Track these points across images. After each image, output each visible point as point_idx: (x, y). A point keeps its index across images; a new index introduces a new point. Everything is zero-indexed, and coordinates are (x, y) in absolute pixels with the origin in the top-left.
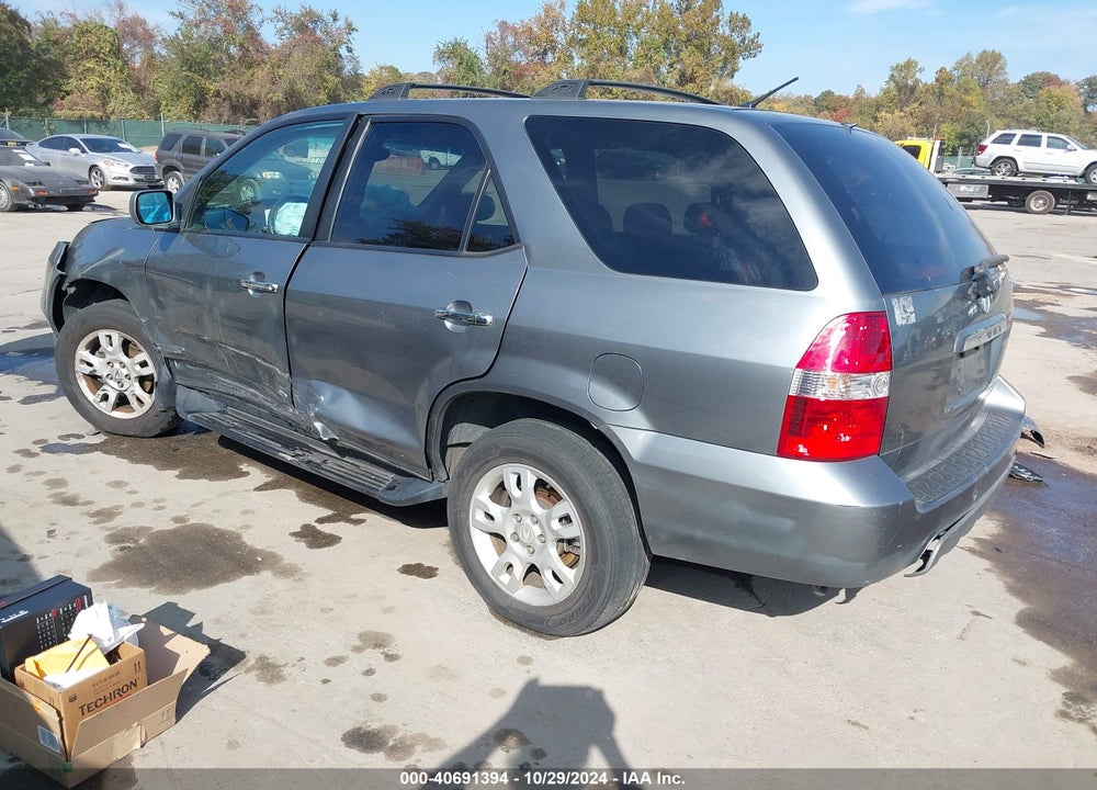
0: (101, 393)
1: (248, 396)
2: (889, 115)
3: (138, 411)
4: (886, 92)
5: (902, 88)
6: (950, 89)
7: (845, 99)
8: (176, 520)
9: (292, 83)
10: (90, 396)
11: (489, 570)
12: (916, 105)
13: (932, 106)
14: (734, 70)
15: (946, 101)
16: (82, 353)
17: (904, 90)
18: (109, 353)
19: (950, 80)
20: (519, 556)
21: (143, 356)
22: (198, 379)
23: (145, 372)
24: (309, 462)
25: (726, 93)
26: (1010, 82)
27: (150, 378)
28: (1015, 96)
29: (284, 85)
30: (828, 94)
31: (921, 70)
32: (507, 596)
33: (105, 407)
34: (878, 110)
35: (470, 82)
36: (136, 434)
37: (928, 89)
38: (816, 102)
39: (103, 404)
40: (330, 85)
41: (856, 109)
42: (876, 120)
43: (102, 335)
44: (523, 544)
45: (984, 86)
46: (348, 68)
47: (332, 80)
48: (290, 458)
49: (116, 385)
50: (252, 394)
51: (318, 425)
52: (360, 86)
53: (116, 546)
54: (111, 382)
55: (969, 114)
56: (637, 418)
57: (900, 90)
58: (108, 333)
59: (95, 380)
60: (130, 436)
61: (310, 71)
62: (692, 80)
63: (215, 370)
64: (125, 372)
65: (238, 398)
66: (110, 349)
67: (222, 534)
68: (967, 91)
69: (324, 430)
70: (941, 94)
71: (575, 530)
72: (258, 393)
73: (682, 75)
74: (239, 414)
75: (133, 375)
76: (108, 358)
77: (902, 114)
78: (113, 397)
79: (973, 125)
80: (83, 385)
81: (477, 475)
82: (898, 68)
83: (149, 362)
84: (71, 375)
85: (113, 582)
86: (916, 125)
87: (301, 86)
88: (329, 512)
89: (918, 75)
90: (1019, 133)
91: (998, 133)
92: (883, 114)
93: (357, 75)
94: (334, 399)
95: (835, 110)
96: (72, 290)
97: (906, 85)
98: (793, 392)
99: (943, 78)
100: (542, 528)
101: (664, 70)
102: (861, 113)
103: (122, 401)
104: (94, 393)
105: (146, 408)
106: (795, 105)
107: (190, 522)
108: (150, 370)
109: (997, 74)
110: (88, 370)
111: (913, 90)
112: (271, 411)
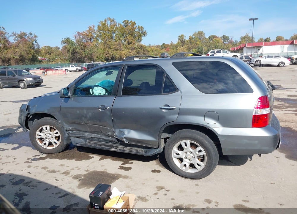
0: (44, 143)
1: (95, 136)
2: (180, 48)
3: (55, 146)
4: (178, 42)
5: (182, 41)
6: (193, 41)
7: (168, 45)
8: (86, 171)
9: (21, 53)
10: (40, 144)
11: (179, 167)
12: (186, 45)
13: (189, 45)
14: (141, 40)
15: (192, 43)
16: (38, 133)
17: (182, 42)
18: (46, 132)
19: (192, 38)
20: (187, 162)
21: (57, 131)
22: (78, 134)
23: (57, 135)
24: (120, 150)
25: (140, 46)
26: (206, 38)
27: (59, 137)
28: (208, 41)
29: (19, 54)
30: (164, 44)
31: (185, 36)
32: (185, 172)
33: (45, 147)
34: (177, 47)
35: (73, 48)
36: (55, 152)
37: (188, 41)
38: (161, 46)
39: (44, 146)
40: (32, 52)
41: (171, 47)
42: (177, 49)
43: (44, 127)
44: (188, 159)
45: (200, 39)
46: (36, 47)
47: (32, 51)
48: (114, 150)
49: (48, 140)
50: (96, 136)
51: (125, 140)
52: (40, 52)
53: (77, 180)
54: (47, 140)
55: (199, 46)
56: (218, 125)
57: (181, 42)
58: (46, 126)
59: (42, 140)
60: (53, 153)
61: (27, 49)
62: (131, 43)
63: (83, 131)
64: (51, 136)
65: (92, 137)
66: (46, 131)
67: (101, 172)
68: (197, 41)
69: (126, 141)
70: (191, 42)
71: (203, 153)
72: (98, 135)
73: (128, 42)
74: (91, 142)
75: (54, 137)
76: (46, 133)
77: (183, 47)
78: (47, 143)
79: (200, 49)
80: (38, 141)
81: (173, 145)
82: (180, 37)
83: (58, 132)
84: (35, 139)
85: (85, 188)
86: (187, 50)
87: (23, 54)
88: (122, 162)
89: (185, 38)
90: (216, 50)
91: (211, 51)
92: (179, 48)
93: (39, 49)
94: (129, 133)
95: (166, 48)
96: (31, 116)
97: (183, 41)
98: (254, 114)
99: (191, 38)
100: (193, 154)
101: (123, 41)
102: (173, 48)
103: (50, 144)
104: (41, 143)
105: (58, 145)
106: (156, 47)
107: (90, 171)
108: (59, 134)
109: (203, 36)
110: (40, 137)
111: (184, 41)
112: (104, 139)
